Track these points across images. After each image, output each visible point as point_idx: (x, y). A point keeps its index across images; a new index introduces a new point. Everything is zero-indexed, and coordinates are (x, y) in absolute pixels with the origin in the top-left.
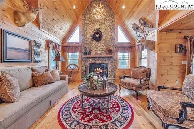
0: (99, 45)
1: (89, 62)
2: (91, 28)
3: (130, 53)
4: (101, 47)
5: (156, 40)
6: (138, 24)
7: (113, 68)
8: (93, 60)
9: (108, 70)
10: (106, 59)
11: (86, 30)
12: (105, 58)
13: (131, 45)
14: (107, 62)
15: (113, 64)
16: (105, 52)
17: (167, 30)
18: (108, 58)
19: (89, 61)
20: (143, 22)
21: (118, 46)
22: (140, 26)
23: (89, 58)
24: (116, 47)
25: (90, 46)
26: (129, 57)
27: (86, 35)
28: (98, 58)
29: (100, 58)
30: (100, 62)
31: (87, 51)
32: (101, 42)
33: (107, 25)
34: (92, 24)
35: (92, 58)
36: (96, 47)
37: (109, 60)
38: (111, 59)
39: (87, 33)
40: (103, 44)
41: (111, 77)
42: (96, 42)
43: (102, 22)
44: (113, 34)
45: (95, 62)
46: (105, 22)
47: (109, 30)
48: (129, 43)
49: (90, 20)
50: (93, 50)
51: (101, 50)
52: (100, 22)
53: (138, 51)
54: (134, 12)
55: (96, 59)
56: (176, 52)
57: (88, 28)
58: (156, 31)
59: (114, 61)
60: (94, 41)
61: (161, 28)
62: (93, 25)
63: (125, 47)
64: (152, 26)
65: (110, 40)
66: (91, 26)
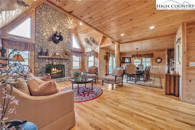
0: (57, 47)
1: (45, 63)
2: (48, 28)
3: (80, 57)
4: (58, 49)
5: (99, 52)
6: (89, 39)
7: (69, 68)
8: (50, 61)
9: (65, 70)
10: (64, 61)
11: (41, 27)
12: (63, 59)
13: (82, 51)
14: (64, 64)
15: (69, 65)
16: (62, 54)
17: (102, 48)
18: (65, 59)
19: (46, 61)
20: (92, 40)
21: (73, 50)
22: (90, 41)
23: (46, 58)
24: (71, 51)
25: (46, 47)
26: (79, 60)
27: (42, 33)
28: (56, 59)
29: (58, 59)
30: (58, 63)
31: (45, 51)
32: (58, 44)
33: (65, 31)
34: (48, 23)
35: (49, 59)
36: (53, 48)
37: (66, 61)
38: (68, 61)
39: (43, 31)
40: (61, 47)
41: (67, 76)
42: (54, 43)
43: (60, 26)
44: (69, 40)
45: (52, 63)
46: (62, 27)
47: (66, 35)
48: (79, 49)
49: (46, 18)
50: (50, 51)
51: (58, 51)
52: (58, 25)
53: (86, 56)
54: (88, 31)
55: (54, 60)
56: (105, 59)
57: (44, 27)
58: (99, 47)
59: (70, 63)
60: (51, 42)
61: (102, 46)
62: (50, 25)
63: (78, 52)
64: (97, 44)
65: (67, 44)
66: (48, 26)
